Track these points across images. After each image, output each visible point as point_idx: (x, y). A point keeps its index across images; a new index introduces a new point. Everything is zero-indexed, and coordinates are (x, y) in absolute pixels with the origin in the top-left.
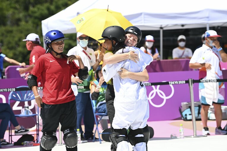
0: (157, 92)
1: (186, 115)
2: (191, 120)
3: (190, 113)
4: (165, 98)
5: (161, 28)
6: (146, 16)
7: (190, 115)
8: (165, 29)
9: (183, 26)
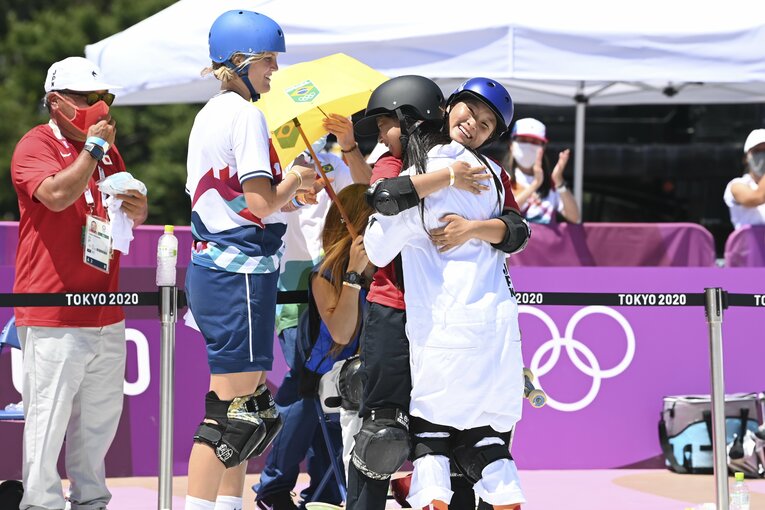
0: (563, 349)
1: (688, 448)
2: (708, 471)
3: (707, 442)
4: (597, 374)
5: (580, 98)
6: (521, 41)
7: (703, 448)
8: (593, 102)
9: (670, 91)
